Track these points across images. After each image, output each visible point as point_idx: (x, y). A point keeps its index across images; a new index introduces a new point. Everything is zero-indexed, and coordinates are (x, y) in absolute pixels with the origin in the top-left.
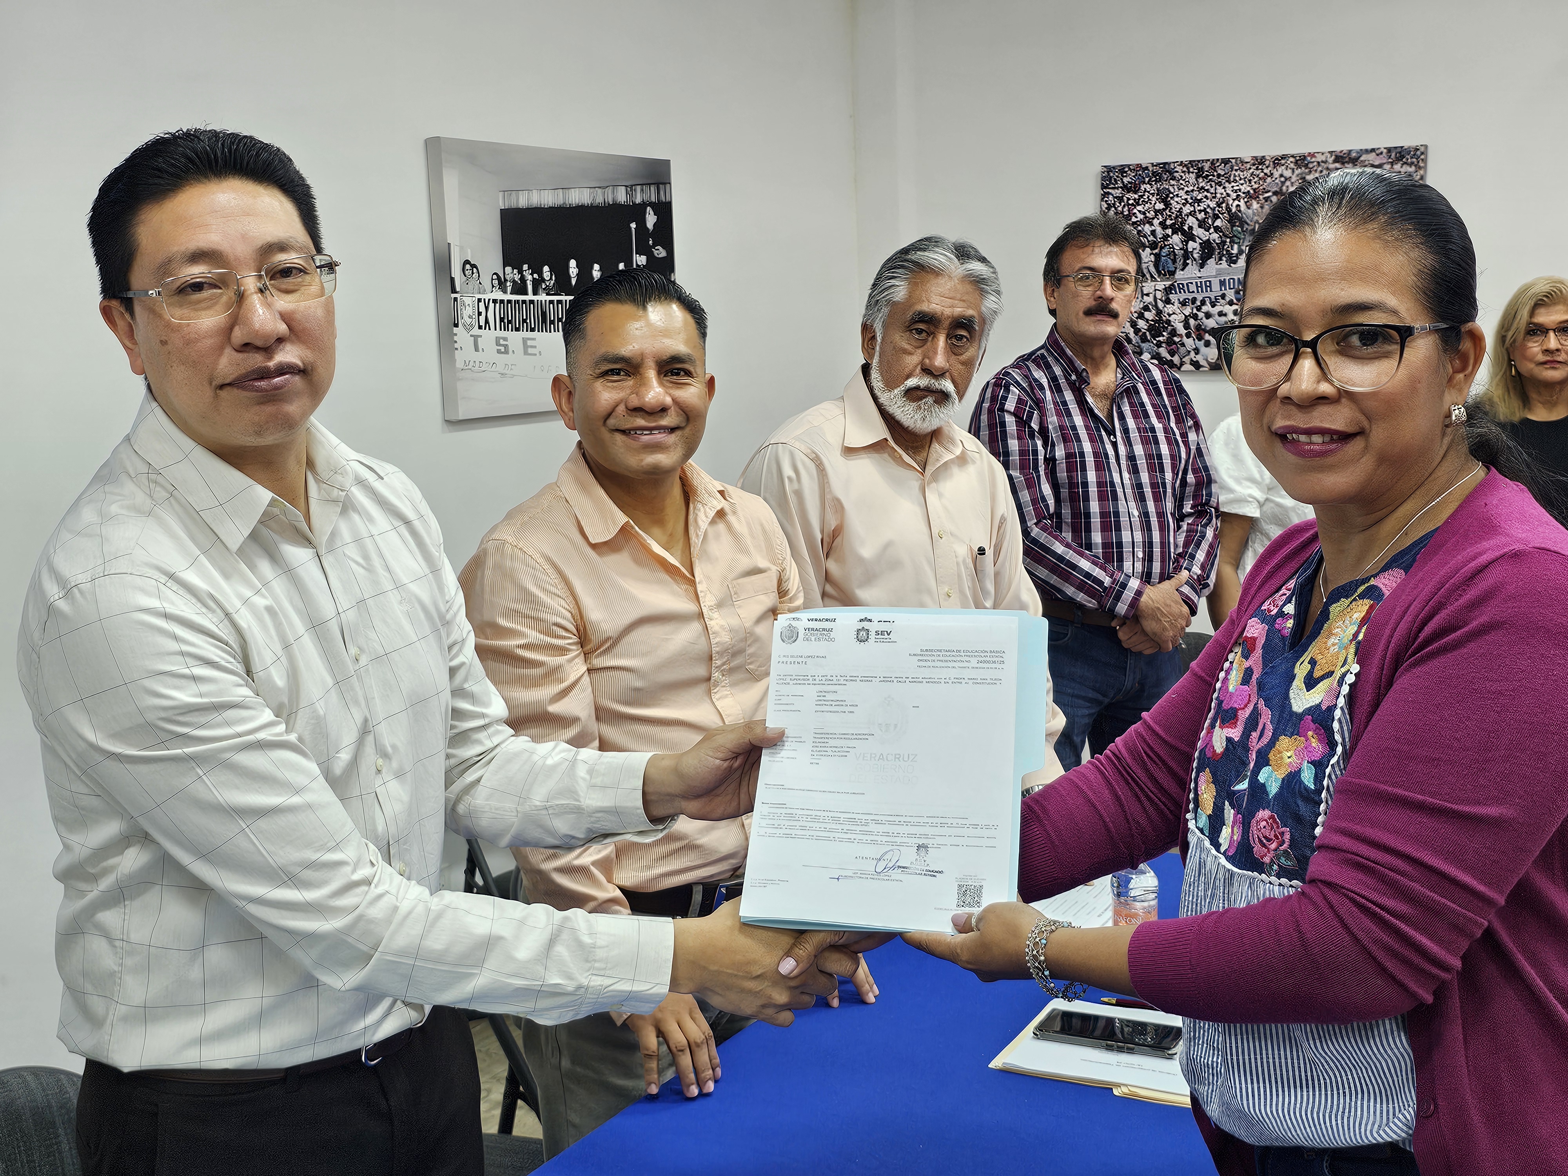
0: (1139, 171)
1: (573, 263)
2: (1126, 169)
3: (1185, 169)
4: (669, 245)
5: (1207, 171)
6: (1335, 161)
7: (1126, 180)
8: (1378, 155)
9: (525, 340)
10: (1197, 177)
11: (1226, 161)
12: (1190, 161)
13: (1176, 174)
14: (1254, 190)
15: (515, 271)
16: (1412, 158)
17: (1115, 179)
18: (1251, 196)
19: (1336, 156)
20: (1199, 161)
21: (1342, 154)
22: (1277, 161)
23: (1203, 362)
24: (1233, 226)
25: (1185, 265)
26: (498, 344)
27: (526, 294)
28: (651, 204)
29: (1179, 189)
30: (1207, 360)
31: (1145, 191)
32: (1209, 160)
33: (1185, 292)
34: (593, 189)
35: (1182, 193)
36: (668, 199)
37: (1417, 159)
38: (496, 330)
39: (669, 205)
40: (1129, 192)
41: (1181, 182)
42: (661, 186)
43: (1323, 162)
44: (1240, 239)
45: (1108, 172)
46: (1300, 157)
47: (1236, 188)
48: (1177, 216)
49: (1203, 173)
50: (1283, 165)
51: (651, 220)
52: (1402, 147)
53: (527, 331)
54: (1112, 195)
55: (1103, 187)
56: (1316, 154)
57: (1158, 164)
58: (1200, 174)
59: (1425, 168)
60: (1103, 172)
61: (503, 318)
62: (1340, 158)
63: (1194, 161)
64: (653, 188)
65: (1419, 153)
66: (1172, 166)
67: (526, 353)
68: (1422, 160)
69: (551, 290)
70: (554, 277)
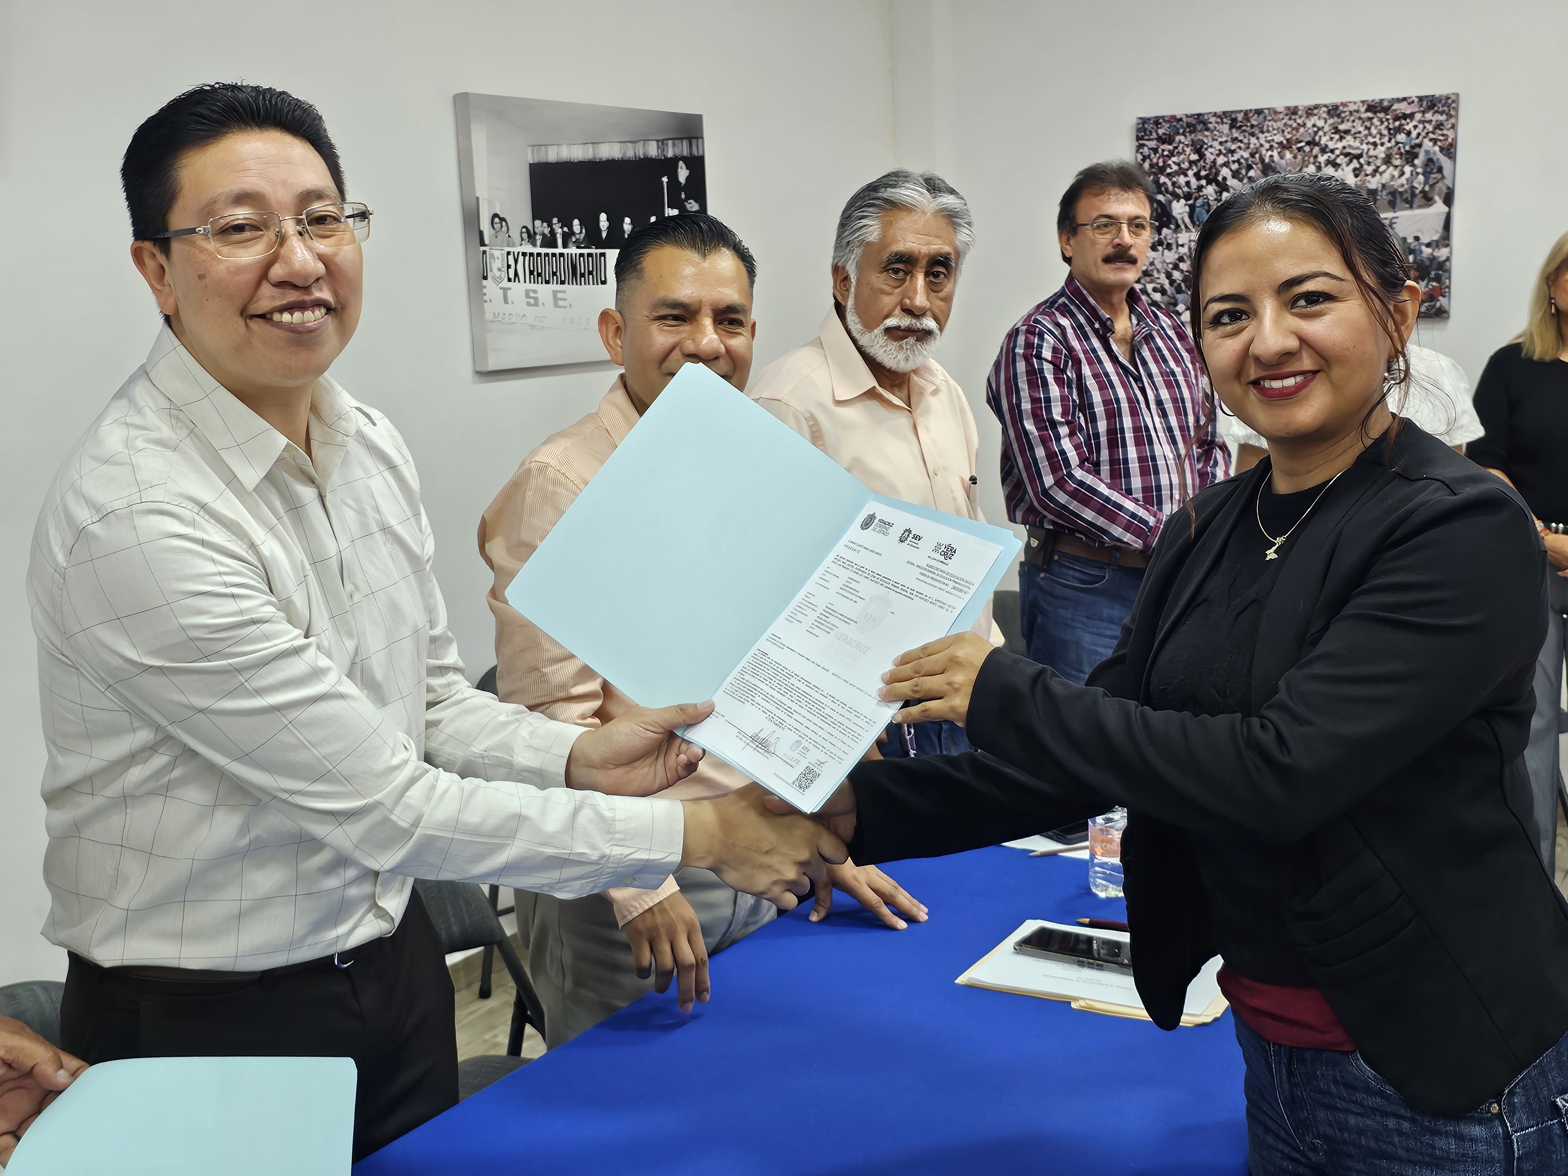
0: (1173, 122)
1: (603, 217)
2: (1161, 121)
3: (1219, 120)
4: (701, 199)
5: (1241, 122)
6: (1367, 111)
7: (1161, 131)
8: (1409, 104)
9: (555, 293)
10: (1232, 127)
11: (1259, 112)
12: (1224, 113)
13: (1210, 126)
14: (1288, 140)
15: (545, 224)
16: (1443, 106)
17: (1150, 131)
18: (1285, 146)
19: (1367, 105)
20: (1232, 112)
21: (1373, 104)
22: (1310, 111)
26: (528, 296)
27: (556, 247)
28: (684, 159)
29: (1214, 140)
31: (1180, 142)
32: (1242, 111)
34: (623, 144)
35: (1216, 144)
36: (701, 153)
37: (1448, 107)
38: (525, 282)
39: (702, 159)
40: (1163, 143)
41: (1215, 132)
42: (693, 140)
43: (1355, 111)
45: (1143, 124)
46: (1333, 106)
47: (1269, 138)
48: (1211, 168)
49: (1237, 124)
50: (1316, 115)
51: (683, 174)
52: (1433, 96)
53: (557, 283)
54: (1147, 146)
55: (1138, 138)
56: (1348, 104)
57: (1192, 116)
58: (1233, 124)
59: (1457, 116)
60: (1138, 124)
61: (533, 271)
62: (1373, 108)
63: (1228, 112)
64: (685, 143)
65: (1450, 101)
66: (1206, 117)
67: (556, 305)
68: (1454, 108)
69: (582, 243)
70: (584, 231)
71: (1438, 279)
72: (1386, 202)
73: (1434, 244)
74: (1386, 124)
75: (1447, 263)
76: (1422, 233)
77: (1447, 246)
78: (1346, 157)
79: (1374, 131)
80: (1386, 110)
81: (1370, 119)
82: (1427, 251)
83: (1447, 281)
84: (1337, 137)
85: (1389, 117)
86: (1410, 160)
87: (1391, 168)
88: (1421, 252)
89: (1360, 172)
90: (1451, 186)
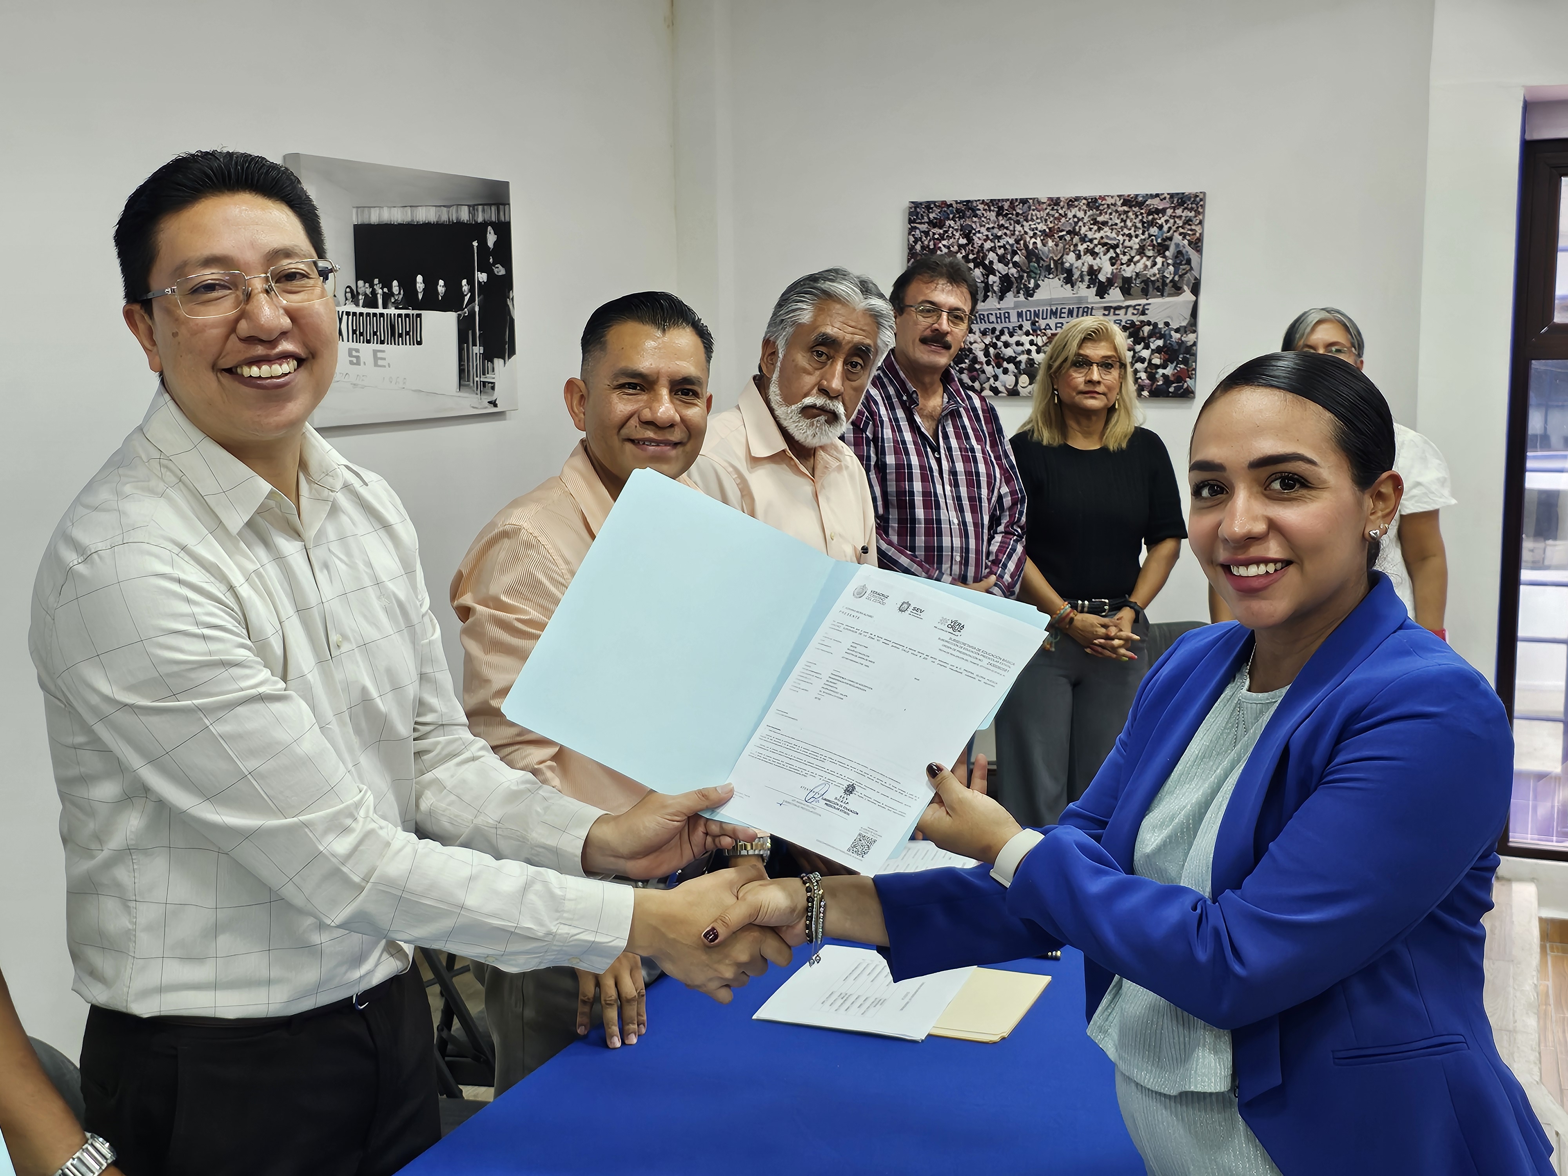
0: (943, 207)
1: (420, 278)
2: (932, 206)
3: (986, 207)
4: (507, 263)
5: (1006, 210)
6: (1123, 205)
7: (932, 216)
8: (1161, 200)
9: (375, 352)
10: (998, 215)
11: (1024, 201)
12: (991, 200)
13: (978, 212)
14: (1050, 229)
15: (367, 285)
16: (1192, 204)
17: (922, 214)
18: (1048, 234)
19: (1124, 199)
20: (999, 200)
21: (1129, 198)
22: (1071, 203)
23: (1001, 389)
24: (1030, 261)
25: (986, 297)
26: (350, 355)
27: (377, 307)
28: (492, 224)
29: (981, 226)
30: (1005, 387)
31: (950, 225)
32: (1008, 200)
33: (985, 323)
34: (439, 208)
35: (983, 230)
36: (507, 220)
37: (1197, 205)
38: (348, 341)
39: (507, 225)
40: (934, 228)
41: (983, 219)
42: (501, 206)
43: (1112, 204)
44: (1036, 274)
45: (915, 208)
46: (1092, 199)
47: (1032, 226)
48: (978, 252)
49: (1003, 211)
50: (1076, 207)
51: (491, 239)
52: (1183, 193)
53: (377, 343)
54: (919, 229)
55: (910, 221)
56: (1106, 198)
57: (962, 202)
58: (1000, 212)
59: (1203, 213)
60: (911, 208)
61: (356, 330)
62: (1129, 202)
63: (995, 200)
64: (493, 208)
65: (1198, 199)
66: (975, 204)
67: (376, 365)
68: (1201, 205)
69: (400, 304)
70: (402, 291)
71: (1185, 362)
72: (1140, 289)
73: (1182, 330)
74: (1140, 217)
75: (1194, 348)
76: (1172, 320)
77: (1194, 332)
78: (1103, 247)
79: (1129, 224)
80: (1140, 205)
81: (1126, 212)
82: (1176, 336)
83: (1194, 364)
84: (1096, 228)
85: (1142, 211)
86: (1161, 252)
87: (1145, 258)
88: (1171, 337)
89: (1117, 261)
90: (1198, 277)
